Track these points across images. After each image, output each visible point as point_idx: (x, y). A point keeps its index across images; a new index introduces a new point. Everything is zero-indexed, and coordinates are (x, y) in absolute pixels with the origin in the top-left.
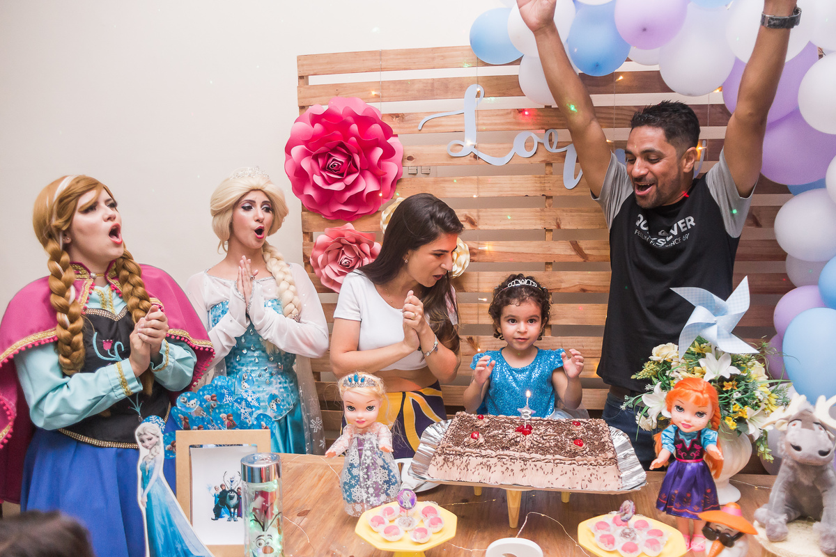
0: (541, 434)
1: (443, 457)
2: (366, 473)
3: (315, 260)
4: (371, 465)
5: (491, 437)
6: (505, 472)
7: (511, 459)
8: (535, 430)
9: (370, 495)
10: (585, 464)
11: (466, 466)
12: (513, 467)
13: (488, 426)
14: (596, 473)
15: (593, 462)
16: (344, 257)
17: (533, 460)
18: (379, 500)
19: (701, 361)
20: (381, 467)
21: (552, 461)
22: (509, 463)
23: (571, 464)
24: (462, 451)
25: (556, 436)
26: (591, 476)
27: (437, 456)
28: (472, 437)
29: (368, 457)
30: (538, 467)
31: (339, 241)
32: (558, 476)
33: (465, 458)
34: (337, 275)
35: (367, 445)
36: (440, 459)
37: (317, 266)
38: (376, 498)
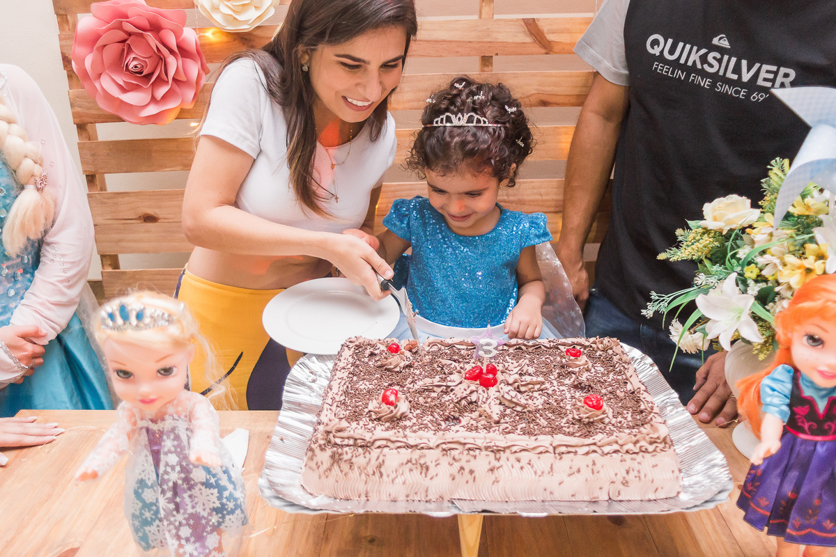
0: (515, 382)
1: (329, 452)
2: (171, 500)
3: (81, 62)
4: (180, 482)
5: (420, 392)
6: (458, 477)
7: (470, 449)
8: (502, 372)
9: (183, 542)
10: (616, 451)
11: (380, 466)
12: (474, 464)
13: (409, 366)
14: (636, 467)
15: (630, 446)
16: (133, 56)
17: (514, 449)
18: (204, 547)
19: (817, 233)
20: (203, 484)
21: (551, 449)
22: (465, 457)
23: (587, 453)
24: (368, 437)
25: (543, 383)
26: (628, 472)
27: (317, 451)
28: (385, 400)
29: (173, 468)
30: (524, 462)
31: (120, 27)
32: (564, 477)
33: (375, 453)
34: (124, 90)
35: (168, 444)
36: (324, 457)
37: (85, 75)
38: (197, 545)
